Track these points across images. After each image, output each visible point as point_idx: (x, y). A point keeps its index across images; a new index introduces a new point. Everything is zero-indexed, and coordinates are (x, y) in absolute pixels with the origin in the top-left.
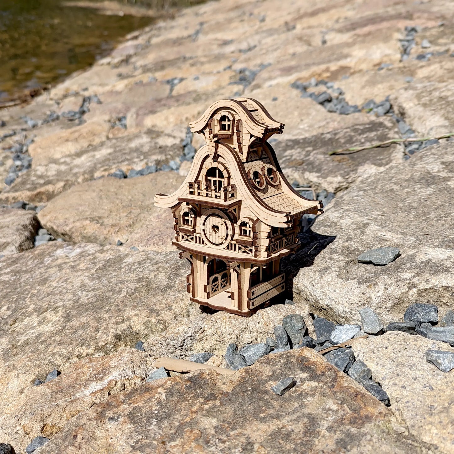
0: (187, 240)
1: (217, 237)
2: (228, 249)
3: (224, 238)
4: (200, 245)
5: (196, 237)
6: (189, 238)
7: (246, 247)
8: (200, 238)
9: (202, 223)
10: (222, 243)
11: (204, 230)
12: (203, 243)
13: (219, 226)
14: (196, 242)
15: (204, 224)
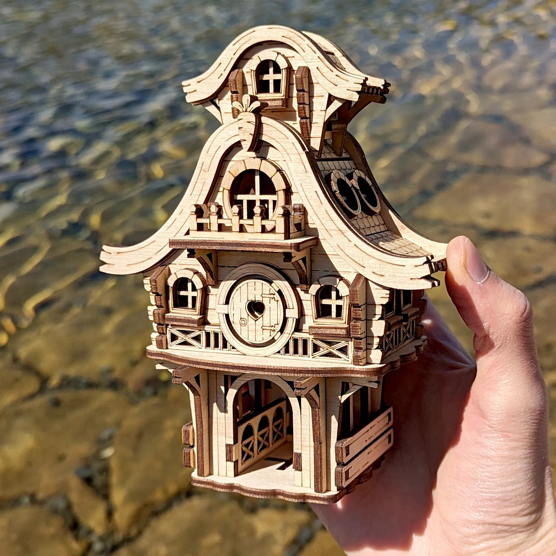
0: (185, 343)
1: (259, 328)
2: (287, 351)
3: (278, 328)
4: (217, 350)
5: (208, 334)
6: (188, 338)
7: (330, 344)
8: (216, 335)
9: (223, 300)
10: (273, 341)
11: (227, 316)
12: (225, 346)
13: (266, 302)
14: (208, 345)
15: (227, 302)
